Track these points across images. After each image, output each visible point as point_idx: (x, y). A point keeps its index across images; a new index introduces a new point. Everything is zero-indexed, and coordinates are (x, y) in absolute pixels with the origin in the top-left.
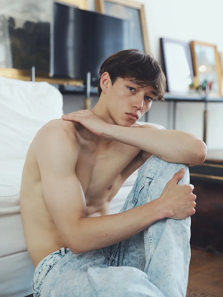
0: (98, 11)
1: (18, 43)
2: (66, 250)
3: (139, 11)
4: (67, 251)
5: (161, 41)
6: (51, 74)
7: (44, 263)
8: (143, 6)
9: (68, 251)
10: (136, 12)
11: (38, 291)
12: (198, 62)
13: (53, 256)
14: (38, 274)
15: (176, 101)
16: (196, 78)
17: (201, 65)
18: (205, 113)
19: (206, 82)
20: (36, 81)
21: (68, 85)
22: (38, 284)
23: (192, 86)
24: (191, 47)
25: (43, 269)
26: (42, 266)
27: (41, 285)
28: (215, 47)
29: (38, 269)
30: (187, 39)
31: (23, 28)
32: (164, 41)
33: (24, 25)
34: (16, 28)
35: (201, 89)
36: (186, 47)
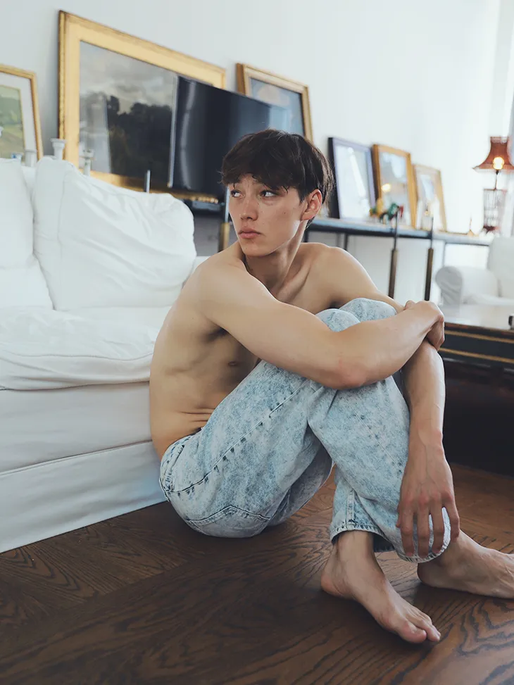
0: (241, 93)
1: (122, 135)
3: (300, 95)
5: (330, 141)
6: (170, 184)
8: (306, 88)
10: (297, 96)
11: (169, 484)
12: (382, 177)
14: (166, 463)
15: (350, 232)
16: (379, 201)
18: (394, 251)
19: (393, 205)
21: (197, 200)
22: (167, 475)
23: (373, 212)
24: (374, 153)
27: (170, 474)
28: (408, 156)
29: (164, 458)
30: (367, 142)
31: (130, 113)
32: (335, 142)
33: (132, 109)
34: (120, 113)
35: (386, 217)
36: (366, 153)
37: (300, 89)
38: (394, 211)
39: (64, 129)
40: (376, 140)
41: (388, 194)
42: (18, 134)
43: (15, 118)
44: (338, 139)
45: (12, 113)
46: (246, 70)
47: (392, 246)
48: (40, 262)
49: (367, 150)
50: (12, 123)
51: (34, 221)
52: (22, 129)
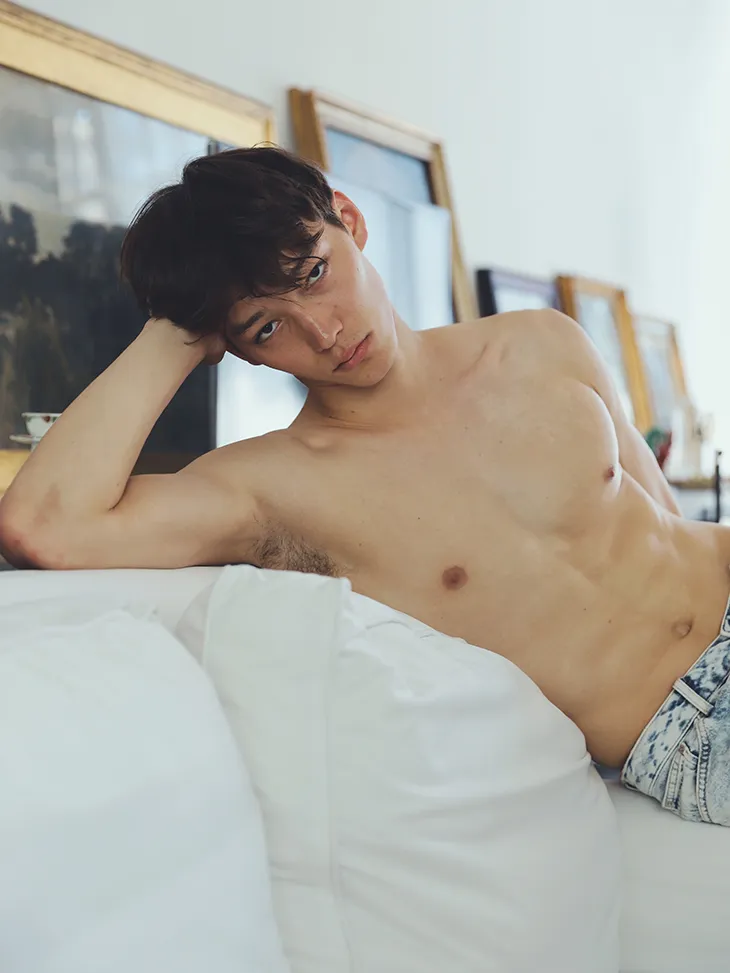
2: (693, 681)
3: (427, 166)
4: (696, 683)
7: (653, 746)
8: (436, 147)
9: (700, 679)
13: (671, 716)
25: (658, 765)
26: (652, 757)
28: (621, 297)
31: (65, 256)
33: (68, 241)
34: (37, 259)
37: (424, 152)
40: (566, 265)
46: (321, 109)
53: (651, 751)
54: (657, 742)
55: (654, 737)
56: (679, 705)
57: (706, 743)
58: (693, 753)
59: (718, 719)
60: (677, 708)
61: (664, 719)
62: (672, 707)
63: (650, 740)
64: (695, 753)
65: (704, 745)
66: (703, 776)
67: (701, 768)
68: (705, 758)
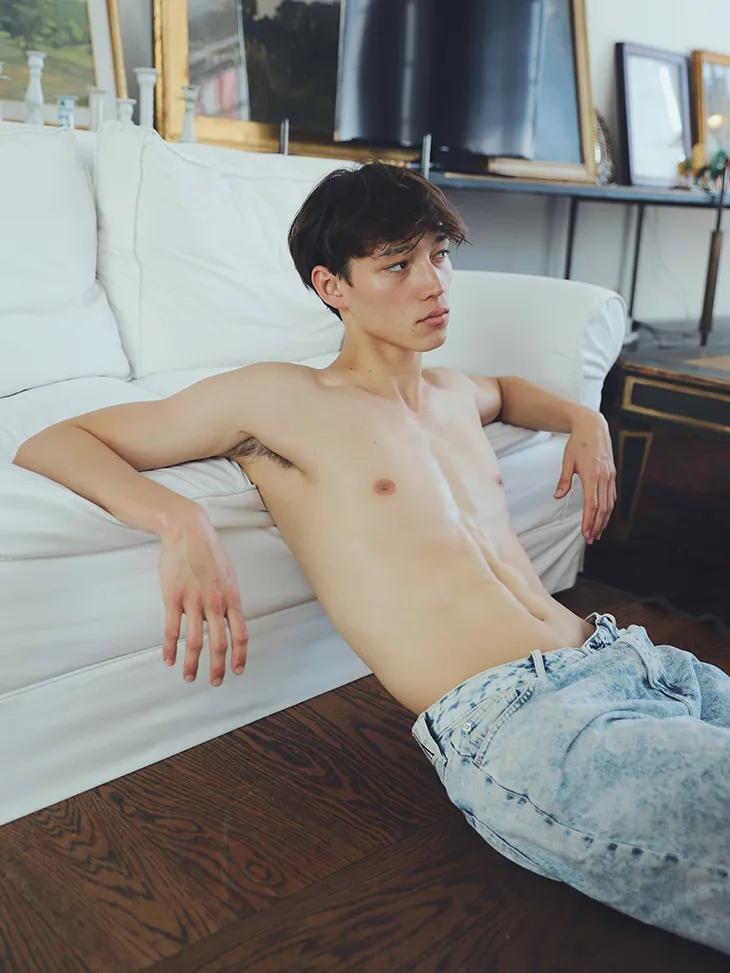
1: (263, 55)
2: (546, 660)
4: (547, 663)
5: (619, 49)
7: (489, 682)
9: (551, 662)
11: (475, 750)
12: (705, 104)
15: (643, 203)
16: (698, 148)
17: (711, 114)
18: (716, 236)
19: (722, 154)
20: (291, 154)
23: (686, 168)
24: (692, 66)
26: (482, 690)
27: (484, 736)
30: (683, 47)
31: (275, 18)
32: (626, 49)
33: (278, 9)
34: (257, 18)
35: (708, 174)
36: (680, 68)
38: (720, 166)
39: (162, 51)
40: (698, 45)
41: (716, 131)
42: (85, 62)
43: (78, 33)
44: (632, 45)
45: (72, 24)
47: (712, 226)
48: (107, 295)
49: (683, 62)
50: (74, 42)
51: (98, 228)
52: (90, 52)
53: (485, 685)
54: (494, 682)
55: (494, 677)
56: (527, 668)
57: (531, 690)
58: (517, 691)
59: (551, 680)
60: (523, 668)
61: (511, 670)
62: (522, 666)
63: (490, 677)
64: (519, 693)
65: (528, 690)
66: (511, 712)
67: (514, 706)
68: (523, 701)
